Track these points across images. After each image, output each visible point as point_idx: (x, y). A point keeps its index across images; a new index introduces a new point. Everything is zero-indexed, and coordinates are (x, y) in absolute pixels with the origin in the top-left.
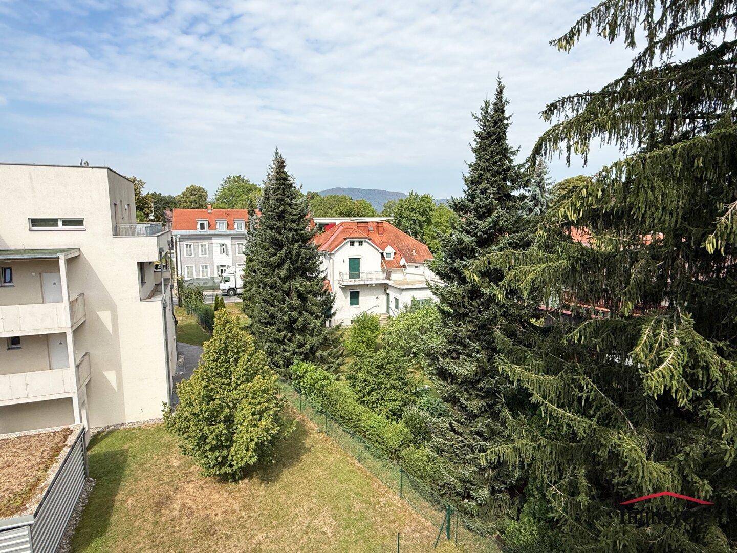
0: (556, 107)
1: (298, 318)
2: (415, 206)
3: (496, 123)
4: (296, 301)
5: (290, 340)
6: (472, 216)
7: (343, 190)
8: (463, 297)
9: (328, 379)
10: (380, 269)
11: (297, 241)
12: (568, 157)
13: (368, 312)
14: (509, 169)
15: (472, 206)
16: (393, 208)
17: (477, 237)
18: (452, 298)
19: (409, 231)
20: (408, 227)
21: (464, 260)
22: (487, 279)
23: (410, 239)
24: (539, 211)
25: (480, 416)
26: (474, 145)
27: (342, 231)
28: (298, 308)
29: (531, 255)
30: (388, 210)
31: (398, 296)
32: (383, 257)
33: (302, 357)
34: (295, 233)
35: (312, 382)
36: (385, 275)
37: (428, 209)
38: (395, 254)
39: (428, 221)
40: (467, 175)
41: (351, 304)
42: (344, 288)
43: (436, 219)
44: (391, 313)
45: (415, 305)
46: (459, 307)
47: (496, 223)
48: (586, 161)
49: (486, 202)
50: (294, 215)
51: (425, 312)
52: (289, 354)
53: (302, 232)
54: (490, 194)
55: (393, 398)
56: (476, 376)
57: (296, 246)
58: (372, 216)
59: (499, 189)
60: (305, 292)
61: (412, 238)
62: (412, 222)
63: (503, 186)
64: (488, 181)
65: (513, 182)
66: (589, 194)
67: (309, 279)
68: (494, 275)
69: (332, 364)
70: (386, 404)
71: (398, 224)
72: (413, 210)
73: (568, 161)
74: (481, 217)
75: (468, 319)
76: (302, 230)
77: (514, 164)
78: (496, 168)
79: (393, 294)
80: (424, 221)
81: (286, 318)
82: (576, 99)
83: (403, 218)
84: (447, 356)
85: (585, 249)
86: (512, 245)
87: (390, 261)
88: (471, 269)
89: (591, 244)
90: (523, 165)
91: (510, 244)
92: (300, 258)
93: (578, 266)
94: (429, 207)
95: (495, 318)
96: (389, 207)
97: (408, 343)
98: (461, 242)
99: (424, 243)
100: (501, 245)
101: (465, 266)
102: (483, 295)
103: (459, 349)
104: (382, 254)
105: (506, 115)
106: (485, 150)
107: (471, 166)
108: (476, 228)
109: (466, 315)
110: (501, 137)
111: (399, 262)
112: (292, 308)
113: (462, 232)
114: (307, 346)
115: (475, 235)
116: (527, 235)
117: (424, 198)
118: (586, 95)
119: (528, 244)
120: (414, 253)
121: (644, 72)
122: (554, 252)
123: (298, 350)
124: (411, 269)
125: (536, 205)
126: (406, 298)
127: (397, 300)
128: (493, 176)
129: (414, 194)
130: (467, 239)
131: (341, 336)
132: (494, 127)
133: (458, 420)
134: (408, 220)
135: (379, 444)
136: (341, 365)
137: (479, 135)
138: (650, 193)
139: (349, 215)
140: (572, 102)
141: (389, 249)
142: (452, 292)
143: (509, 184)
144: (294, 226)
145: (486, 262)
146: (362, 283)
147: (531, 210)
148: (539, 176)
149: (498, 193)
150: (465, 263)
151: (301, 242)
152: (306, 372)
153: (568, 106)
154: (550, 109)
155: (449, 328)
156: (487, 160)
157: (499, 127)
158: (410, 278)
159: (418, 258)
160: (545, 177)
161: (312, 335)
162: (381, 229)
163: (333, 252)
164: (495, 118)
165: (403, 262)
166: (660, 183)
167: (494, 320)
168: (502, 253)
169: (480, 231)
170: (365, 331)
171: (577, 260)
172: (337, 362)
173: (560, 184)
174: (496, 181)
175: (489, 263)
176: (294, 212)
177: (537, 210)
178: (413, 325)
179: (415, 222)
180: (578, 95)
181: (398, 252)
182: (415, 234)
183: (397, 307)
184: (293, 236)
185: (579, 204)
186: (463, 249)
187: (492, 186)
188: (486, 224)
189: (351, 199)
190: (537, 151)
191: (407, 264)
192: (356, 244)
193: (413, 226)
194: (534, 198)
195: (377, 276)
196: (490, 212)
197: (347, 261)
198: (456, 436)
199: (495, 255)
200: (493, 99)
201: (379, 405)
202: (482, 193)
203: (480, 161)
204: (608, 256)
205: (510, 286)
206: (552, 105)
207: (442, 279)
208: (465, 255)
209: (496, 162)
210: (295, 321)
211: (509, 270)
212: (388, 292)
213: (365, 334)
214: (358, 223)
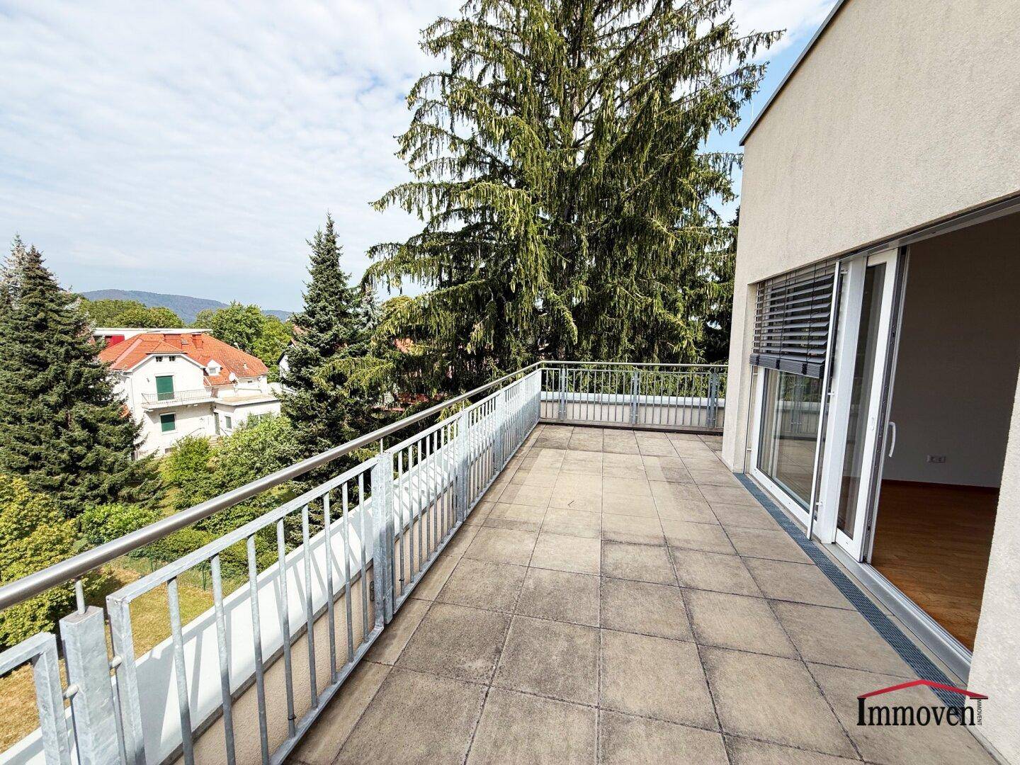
0: (377, 249)
1: (85, 454)
2: (239, 317)
3: (329, 252)
4: (79, 433)
5: (74, 483)
6: (314, 331)
7: (125, 293)
8: (312, 401)
9: (145, 516)
10: (202, 386)
11: (77, 357)
12: (389, 287)
13: (193, 435)
14: (343, 291)
15: (313, 321)
16: (209, 319)
17: (320, 348)
18: (301, 403)
19: (236, 344)
20: (232, 340)
21: (310, 368)
22: (332, 383)
23: (237, 353)
24: (372, 326)
25: (336, 501)
26: (311, 268)
27: (140, 345)
28: (84, 441)
29: (367, 361)
30: (204, 321)
31: (229, 414)
32: (206, 373)
33: (98, 500)
34: (70, 347)
35: (121, 524)
36: (210, 393)
37: (256, 321)
38: (221, 369)
39: (258, 334)
40: (307, 294)
41: (164, 429)
42: (152, 413)
43: (267, 332)
44: (222, 434)
45: (252, 421)
46: (309, 410)
47: (336, 336)
48: (401, 291)
49: (326, 318)
50: (65, 325)
51: (267, 425)
52: (73, 501)
53: (81, 346)
54: (329, 311)
55: (240, 514)
56: (329, 468)
57: (74, 363)
58: (180, 327)
59: (336, 307)
60: (94, 421)
61: (240, 351)
62: (237, 334)
63: (339, 305)
64: (326, 300)
65: (347, 301)
66: (402, 317)
67: (98, 404)
68: (338, 379)
69: (146, 502)
70: (232, 522)
71: (219, 336)
72: (237, 321)
73: (389, 290)
74: (322, 330)
75: (317, 420)
76: (80, 343)
77: (348, 287)
78: (332, 290)
79: (222, 414)
80: (254, 334)
81: (65, 456)
82: (390, 246)
83: (225, 330)
84: (299, 456)
85: (405, 355)
86: (353, 354)
87: (214, 378)
88: (318, 375)
89: (409, 351)
90: (355, 289)
91: (350, 353)
92: (83, 379)
93: (401, 366)
94: (257, 319)
95: (343, 414)
96: (205, 318)
97: (250, 460)
98: (305, 352)
99: (256, 356)
100: (342, 354)
101: (311, 373)
102: (330, 397)
103: (311, 447)
104: (204, 369)
105: (338, 245)
106: (321, 273)
107: (309, 286)
108: (319, 340)
109: (316, 416)
110: (334, 265)
111: (228, 378)
112: (73, 442)
113: (306, 344)
114: (106, 486)
115: (318, 346)
116: (363, 346)
117: (250, 310)
118: (397, 244)
119: (364, 353)
120: (245, 367)
121: (434, 233)
122: (384, 358)
123: (89, 493)
124: (242, 385)
125: (368, 320)
126: (240, 416)
127: (228, 418)
128: (331, 296)
129: (237, 304)
130: (311, 350)
131: (157, 467)
132: (328, 255)
133: (316, 511)
134: (232, 332)
135: (229, 562)
136: (161, 499)
137: (314, 260)
138: (437, 318)
139: (143, 326)
140: (388, 248)
141: (212, 364)
142: (300, 397)
143: (345, 303)
144: (68, 338)
145: (331, 368)
146: (179, 403)
147: (364, 325)
148: (369, 295)
149: (336, 311)
150: (311, 371)
151: (82, 359)
152: (108, 516)
153: (385, 250)
154: (372, 250)
155: (299, 430)
156: (324, 282)
157: (332, 255)
158: (242, 394)
159: (250, 372)
160: (375, 296)
161: (110, 471)
162: (199, 343)
163: (130, 370)
164: (327, 247)
165: (232, 377)
166: (442, 311)
167: (341, 418)
168: (344, 360)
169: (322, 342)
170: (191, 455)
171: (400, 362)
172: (155, 497)
173: (388, 302)
174: (333, 300)
175: (334, 369)
176: (66, 321)
177: (370, 324)
178: (253, 440)
179: (241, 335)
180: (391, 244)
181: (224, 367)
182: (243, 347)
183: (230, 426)
184: (67, 351)
185: (396, 323)
186: (308, 358)
187: (330, 304)
188: (327, 337)
189: (144, 306)
190: (366, 280)
191: (237, 379)
192: (166, 360)
193: (239, 339)
194: (366, 314)
195: (199, 394)
196: (329, 326)
197: (154, 381)
198: (315, 526)
199: (338, 362)
200: (324, 231)
201: (222, 526)
202: (321, 310)
203: (318, 282)
204: (419, 359)
205: (353, 385)
206: (374, 247)
207: (289, 387)
208: (311, 364)
209: (332, 285)
210: (81, 457)
211: (351, 373)
212: (215, 411)
213: (191, 459)
214: (165, 335)
